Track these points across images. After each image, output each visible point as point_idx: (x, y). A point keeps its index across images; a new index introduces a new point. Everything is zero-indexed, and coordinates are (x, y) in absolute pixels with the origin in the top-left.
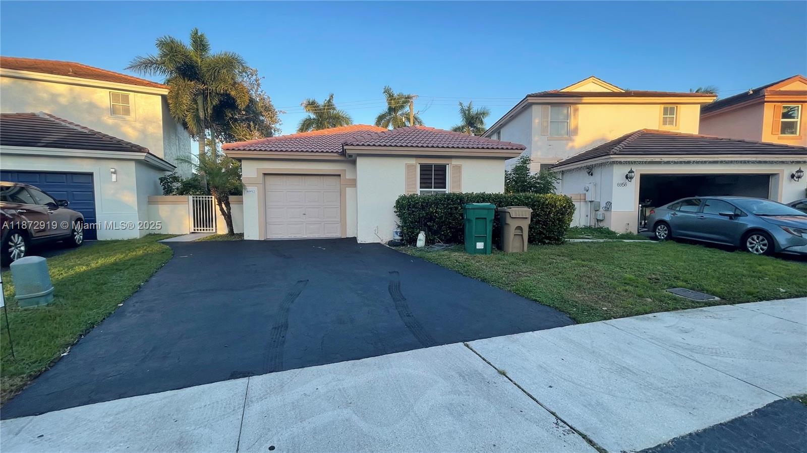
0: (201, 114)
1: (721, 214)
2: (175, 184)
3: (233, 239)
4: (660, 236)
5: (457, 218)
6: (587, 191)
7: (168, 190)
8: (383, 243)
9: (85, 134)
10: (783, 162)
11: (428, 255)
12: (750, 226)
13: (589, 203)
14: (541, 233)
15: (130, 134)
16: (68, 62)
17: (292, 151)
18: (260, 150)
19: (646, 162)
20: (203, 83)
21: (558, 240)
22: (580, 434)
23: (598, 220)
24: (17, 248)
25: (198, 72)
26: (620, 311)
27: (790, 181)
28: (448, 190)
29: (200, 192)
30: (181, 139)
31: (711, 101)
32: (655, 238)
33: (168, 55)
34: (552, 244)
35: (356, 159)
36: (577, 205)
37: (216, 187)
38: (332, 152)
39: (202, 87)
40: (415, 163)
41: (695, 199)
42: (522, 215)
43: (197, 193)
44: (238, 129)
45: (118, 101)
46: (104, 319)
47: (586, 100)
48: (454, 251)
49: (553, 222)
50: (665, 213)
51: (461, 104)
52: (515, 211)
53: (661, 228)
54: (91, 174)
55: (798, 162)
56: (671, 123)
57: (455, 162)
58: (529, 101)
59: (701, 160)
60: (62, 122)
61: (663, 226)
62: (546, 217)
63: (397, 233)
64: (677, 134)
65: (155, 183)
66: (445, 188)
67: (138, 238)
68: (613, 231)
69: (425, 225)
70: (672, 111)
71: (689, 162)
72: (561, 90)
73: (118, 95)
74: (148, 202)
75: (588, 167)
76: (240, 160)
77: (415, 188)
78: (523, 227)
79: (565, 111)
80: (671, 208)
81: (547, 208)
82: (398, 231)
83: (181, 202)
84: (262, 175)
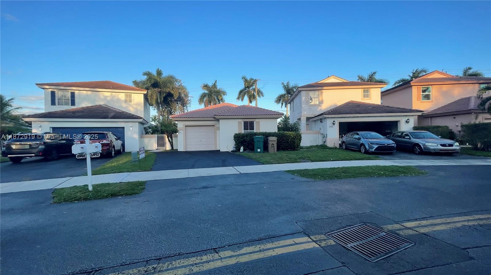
0: (159, 100)
2: (149, 130)
3: (173, 151)
5: (252, 142)
6: (320, 129)
7: (147, 133)
8: (230, 151)
10: (400, 116)
11: (242, 154)
12: (362, 142)
13: (322, 134)
14: (287, 146)
15: (131, 110)
20: (160, 88)
21: (295, 149)
23: (323, 142)
25: (158, 84)
27: (406, 124)
28: (255, 131)
33: (149, 79)
34: (291, 150)
35: (219, 120)
37: (167, 131)
38: (211, 117)
39: (159, 90)
40: (241, 121)
42: (274, 140)
43: (158, 133)
44: (172, 104)
45: (128, 98)
48: (250, 152)
50: (345, 138)
51: (283, 84)
52: (270, 138)
54: (123, 128)
55: (406, 116)
57: (257, 120)
58: (299, 90)
60: (110, 108)
61: (344, 144)
63: (234, 147)
65: (141, 129)
66: (254, 130)
68: (328, 146)
69: (243, 144)
70: (367, 91)
71: (358, 117)
72: (318, 82)
73: (127, 95)
74: (141, 137)
75: (321, 119)
76: (177, 121)
77: (242, 130)
78: (274, 144)
79: (317, 93)
83: (153, 137)
84: (185, 126)
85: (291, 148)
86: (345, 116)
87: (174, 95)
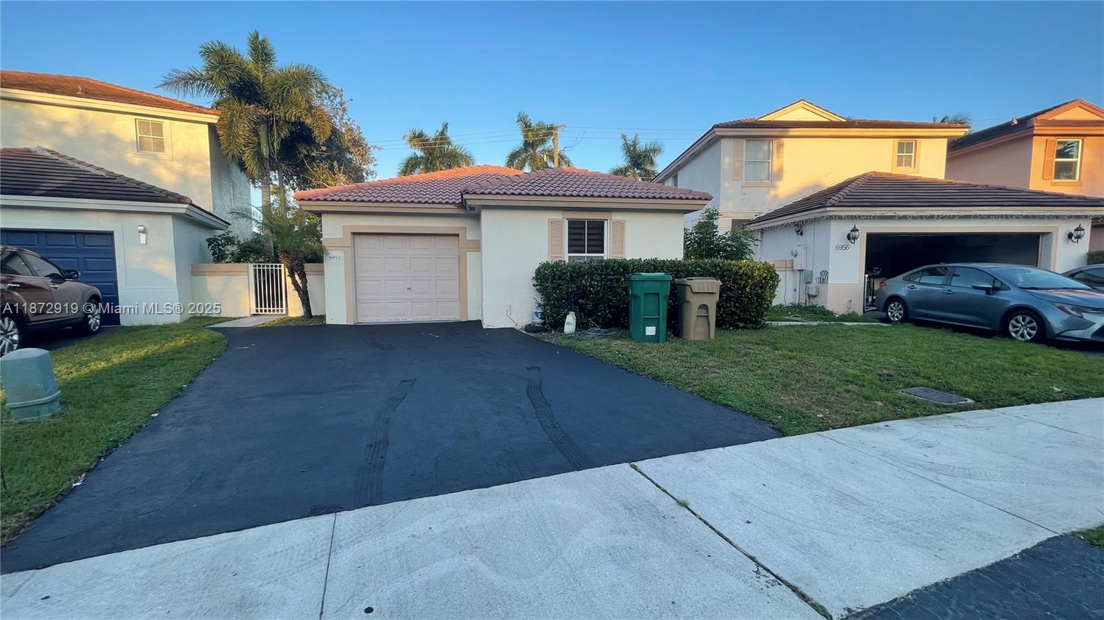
0: (265, 152)
1: (975, 288)
2: (228, 247)
3: (310, 323)
4: (893, 316)
5: (619, 294)
6: (795, 256)
7: (219, 256)
8: (518, 328)
9: (101, 177)
10: (1057, 217)
11: (581, 344)
12: (1013, 303)
13: (798, 273)
14: (733, 313)
15: (165, 179)
16: (76, 77)
17: (391, 201)
18: (348, 200)
19: (874, 217)
20: (267, 107)
21: (756, 322)
22: (789, 586)
23: (809, 296)
24: (8, 337)
25: (259, 92)
26: (841, 419)
27: (1067, 242)
28: (607, 255)
29: (264, 259)
30: (236, 185)
31: (962, 134)
32: (887, 320)
33: (217, 67)
34: (747, 328)
35: (481, 212)
36: (781, 275)
37: (287, 252)
38: (447, 203)
39: (264, 112)
40: (561, 218)
41: (940, 267)
42: (708, 289)
43: (260, 260)
44: (316, 172)
45: (147, 132)
46: (132, 434)
47: (793, 132)
48: (616, 338)
49: (749, 299)
50: (899, 286)
51: (624, 137)
52: (697, 284)
53: (894, 306)
54: (111, 234)
55: (1078, 217)
56: (908, 164)
57: (616, 217)
58: (717, 133)
59: (948, 214)
60: (68, 162)
61: (896, 304)
62: (740, 292)
63: (536, 314)
64: (916, 179)
65: (201, 246)
66: (603, 253)
67: (179, 322)
68: (830, 310)
69: (576, 303)
70: (909, 148)
71: (931, 217)
72: (761, 118)
73: (147, 123)
74: (192, 272)
75: (796, 224)
76: (319, 214)
77: (562, 252)
78: (708, 305)
79: (766, 147)
80: (908, 279)
81: (741, 279)
82: (539, 311)
83: (237, 273)
84: (350, 235)
85: (744, 320)
86: (892, 214)
87: (316, 133)
